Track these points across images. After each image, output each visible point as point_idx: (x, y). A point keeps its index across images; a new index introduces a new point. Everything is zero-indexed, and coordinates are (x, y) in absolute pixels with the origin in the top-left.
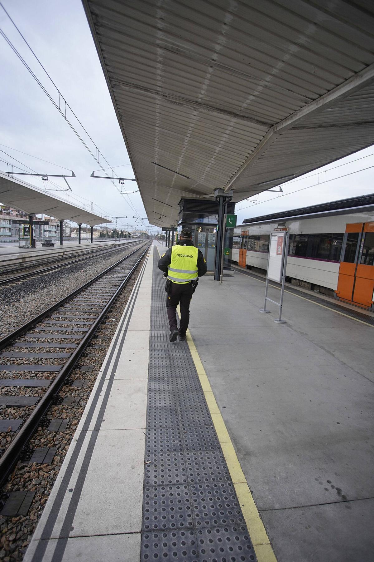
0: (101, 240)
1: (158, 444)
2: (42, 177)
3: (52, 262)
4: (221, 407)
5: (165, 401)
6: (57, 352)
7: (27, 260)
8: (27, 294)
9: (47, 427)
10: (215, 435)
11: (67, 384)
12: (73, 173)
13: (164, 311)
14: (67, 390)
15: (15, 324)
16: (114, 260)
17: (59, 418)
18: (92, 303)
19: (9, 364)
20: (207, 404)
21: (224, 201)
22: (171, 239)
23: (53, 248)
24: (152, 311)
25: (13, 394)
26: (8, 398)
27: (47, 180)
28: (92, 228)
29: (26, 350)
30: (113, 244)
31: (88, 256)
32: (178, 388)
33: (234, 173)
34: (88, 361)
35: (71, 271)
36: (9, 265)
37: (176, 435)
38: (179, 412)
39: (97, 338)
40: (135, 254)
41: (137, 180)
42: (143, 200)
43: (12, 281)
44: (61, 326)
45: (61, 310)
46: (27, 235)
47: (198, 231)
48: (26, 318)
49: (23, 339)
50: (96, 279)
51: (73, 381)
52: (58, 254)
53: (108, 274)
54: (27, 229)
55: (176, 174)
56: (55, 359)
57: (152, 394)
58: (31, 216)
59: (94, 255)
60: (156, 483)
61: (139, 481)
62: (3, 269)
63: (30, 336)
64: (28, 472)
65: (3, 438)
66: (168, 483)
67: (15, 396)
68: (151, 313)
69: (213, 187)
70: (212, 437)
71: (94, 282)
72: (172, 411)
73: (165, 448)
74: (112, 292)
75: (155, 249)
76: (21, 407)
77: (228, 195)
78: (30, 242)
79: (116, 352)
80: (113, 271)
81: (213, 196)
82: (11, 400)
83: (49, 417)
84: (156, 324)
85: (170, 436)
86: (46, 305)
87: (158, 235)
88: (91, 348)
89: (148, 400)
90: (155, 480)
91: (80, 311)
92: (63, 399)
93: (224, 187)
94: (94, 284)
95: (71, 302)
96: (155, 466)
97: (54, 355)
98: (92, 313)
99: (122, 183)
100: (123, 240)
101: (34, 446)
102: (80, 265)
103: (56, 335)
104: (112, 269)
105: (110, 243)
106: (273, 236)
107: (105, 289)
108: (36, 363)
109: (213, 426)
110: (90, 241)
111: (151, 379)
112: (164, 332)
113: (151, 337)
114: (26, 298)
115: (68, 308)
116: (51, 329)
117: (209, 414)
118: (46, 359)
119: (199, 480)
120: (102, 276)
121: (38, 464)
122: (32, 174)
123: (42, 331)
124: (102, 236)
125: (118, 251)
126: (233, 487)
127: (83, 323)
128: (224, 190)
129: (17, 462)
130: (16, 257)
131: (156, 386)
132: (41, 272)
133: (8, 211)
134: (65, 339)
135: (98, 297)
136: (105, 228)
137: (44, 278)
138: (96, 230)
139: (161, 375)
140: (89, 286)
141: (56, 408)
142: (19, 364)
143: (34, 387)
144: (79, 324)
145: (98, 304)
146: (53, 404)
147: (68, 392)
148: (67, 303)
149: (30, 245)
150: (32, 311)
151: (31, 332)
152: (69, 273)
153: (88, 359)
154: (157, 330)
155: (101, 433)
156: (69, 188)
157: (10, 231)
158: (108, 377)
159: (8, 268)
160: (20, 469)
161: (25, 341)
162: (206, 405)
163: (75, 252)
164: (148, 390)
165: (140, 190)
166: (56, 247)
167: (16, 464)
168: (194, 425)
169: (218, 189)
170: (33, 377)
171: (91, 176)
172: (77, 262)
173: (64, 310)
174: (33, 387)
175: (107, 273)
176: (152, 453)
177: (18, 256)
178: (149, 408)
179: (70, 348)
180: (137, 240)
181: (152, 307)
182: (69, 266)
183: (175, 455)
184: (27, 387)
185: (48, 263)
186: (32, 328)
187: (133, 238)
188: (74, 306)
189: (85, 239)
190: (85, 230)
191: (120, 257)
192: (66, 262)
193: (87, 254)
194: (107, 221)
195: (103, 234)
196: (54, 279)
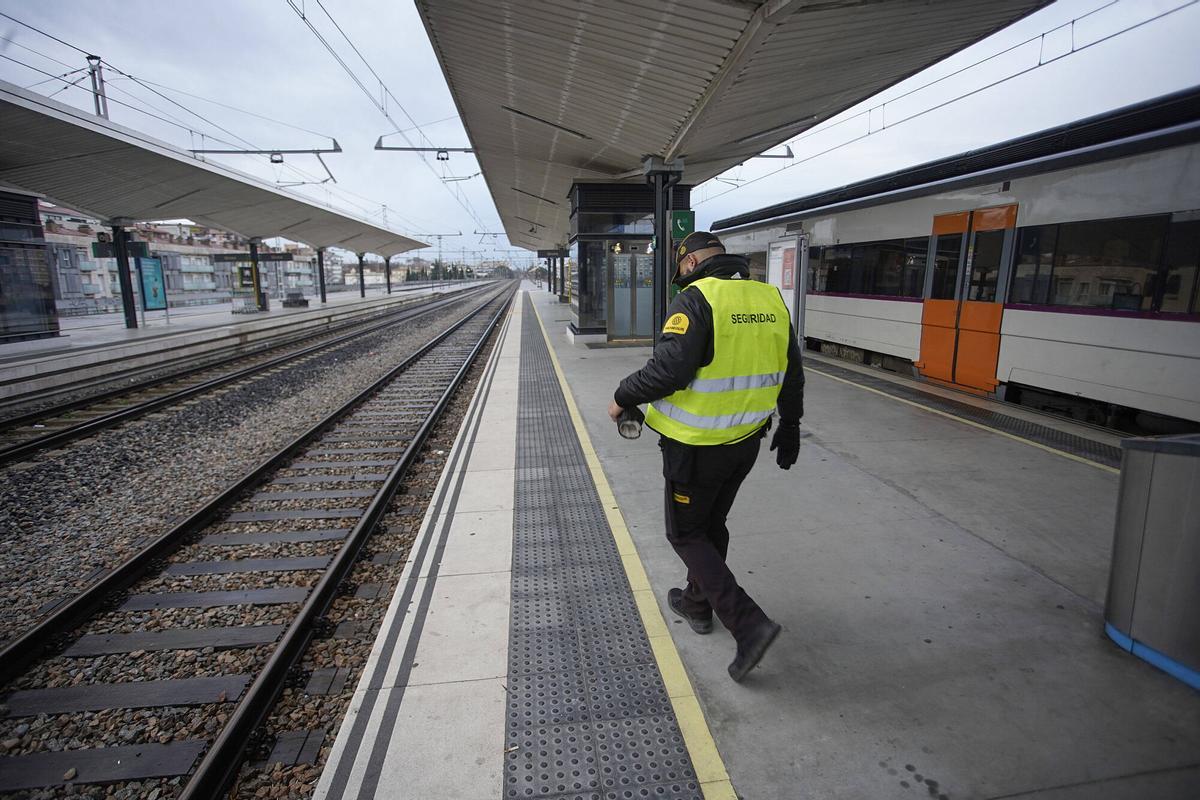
0: (410, 287)
1: (534, 708)
2: (269, 155)
3: (307, 339)
4: (672, 622)
5: (550, 615)
6: (320, 529)
7: (250, 338)
8: (253, 409)
9: (304, 687)
10: (658, 683)
11: (345, 593)
12: (335, 143)
13: (546, 426)
14: (345, 607)
15: (229, 474)
16: (439, 327)
17: (329, 665)
18: (393, 421)
19: (218, 559)
20: (639, 616)
21: (665, 182)
22: (559, 276)
23: (305, 309)
24: (519, 427)
25: (229, 623)
26: (218, 631)
27: (281, 161)
28: (387, 261)
29: (254, 528)
30: (433, 294)
31: (383, 322)
32: (576, 587)
33: (683, 119)
34: (388, 543)
35: (347, 356)
36: (213, 351)
37: (573, 687)
38: (580, 638)
39: (406, 493)
40: (483, 312)
41: (476, 149)
43: (221, 385)
44: (327, 473)
45: (328, 440)
46: (248, 286)
47: (613, 251)
48: (253, 461)
49: (248, 504)
50: (402, 370)
51: (356, 588)
52: (317, 323)
53: (427, 357)
54: (247, 273)
55: (558, 130)
56: (317, 542)
57: (522, 602)
58: (253, 242)
59: (396, 318)
60: (530, 791)
61: (494, 791)
62: (202, 361)
63: (262, 499)
64: (266, 784)
65: (209, 715)
66: (557, 790)
67: (232, 625)
68: (518, 432)
69: (639, 153)
70: (653, 687)
71: (396, 376)
72: (565, 636)
73: (549, 716)
74: (436, 394)
75: (527, 298)
76: (246, 649)
77: (673, 169)
78: (255, 300)
79: (442, 518)
80: (437, 349)
81: (640, 173)
82: (224, 636)
83: (306, 667)
84: (528, 454)
85: (561, 689)
86: (295, 430)
87: (532, 267)
88: (393, 514)
89: (511, 615)
90: (529, 785)
91: (369, 438)
92: (335, 627)
93: (663, 150)
94: (397, 379)
95: (349, 421)
96: (529, 755)
97: (315, 535)
98: (394, 442)
99: (443, 159)
100: (457, 283)
101: (276, 730)
102: (366, 341)
103: (317, 493)
104: (434, 346)
105: (430, 292)
106: (774, 249)
107: (420, 389)
108: (276, 554)
109: (655, 662)
110: (386, 289)
111: (517, 570)
112: (546, 469)
113: (517, 482)
114: (252, 419)
115: (343, 434)
116: (306, 481)
117: (645, 638)
118: (297, 545)
119: (626, 781)
120: (412, 362)
121: (286, 766)
122: (247, 152)
123: (287, 485)
124: (411, 278)
125: (448, 308)
126: (700, 791)
127: (376, 463)
128: (664, 158)
129: (241, 765)
130: (227, 334)
131: (529, 584)
132: (283, 363)
133: (206, 237)
134: (336, 499)
135: (405, 407)
136: (417, 260)
137: (290, 373)
138: (397, 266)
139: (541, 562)
140: (386, 385)
141: (322, 645)
142: (239, 559)
143: (275, 605)
144: (367, 467)
145: (406, 421)
146: (314, 638)
147: (347, 610)
148: (340, 423)
149: (255, 307)
150: (264, 444)
151: (265, 489)
152: (343, 360)
153: (388, 539)
154: (531, 467)
155: (408, 692)
156: (328, 177)
157: (213, 280)
158: (424, 572)
159: (211, 358)
160: (248, 780)
161: (252, 508)
162: (638, 619)
163: (354, 314)
164: (512, 594)
165: (484, 172)
166: (312, 306)
167: (239, 769)
168: (613, 663)
169: (650, 156)
170: (270, 583)
171: (376, 148)
172: (359, 335)
173: (333, 439)
174: (270, 605)
175: (424, 355)
176: (522, 729)
177: (231, 330)
178: (515, 633)
179: (349, 518)
180: (486, 282)
181: (519, 419)
182: (342, 345)
183: (572, 729)
184: (258, 606)
185: (297, 342)
186: (267, 481)
187: (478, 277)
188: (354, 429)
189: (374, 286)
190: (373, 267)
191: (452, 320)
192: (335, 337)
193: (380, 317)
194: (418, 245)
195: (414, 274)
196: (310, 375)
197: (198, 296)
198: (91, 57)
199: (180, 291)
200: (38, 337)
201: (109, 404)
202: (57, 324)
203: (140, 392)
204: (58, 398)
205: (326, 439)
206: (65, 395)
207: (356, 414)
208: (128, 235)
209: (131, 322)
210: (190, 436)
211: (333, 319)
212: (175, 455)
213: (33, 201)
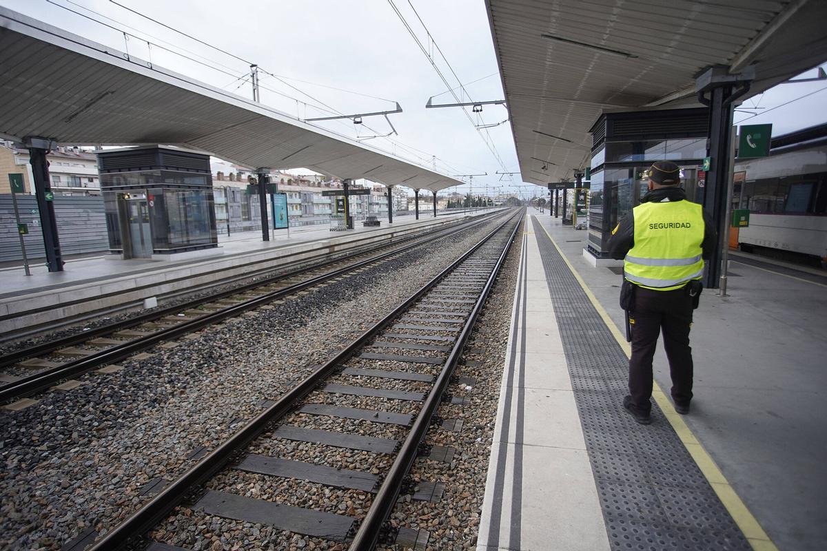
0: (449, 212)
2: (353, 118)
3: (377, 249)
7: (336, 248)
8: (321, 310)
12: (398, 105)
16: (468, 242)
18: (426, 337)
21: (726, 96)
22: (554, 204)
23: (377, 228)
27: (361, 122)
28: (435, 194)
30: (466, 217)
31: (428, 238)
35: (399, 264)
36: (310, 258)
40: (502, 230)
42: (515, 138)
46: (341, 212)
48: (296, 377)
52: (383, 238)
53: (459, 269)
54: (341, 203)
55: (598, 54)
58: (346, 182)
62: (302, 265)
75: (536, 224)
77: (739, 78)
78: (345, 222)
80: (468, 262)
86: (342, 340)
87: (534, 199)
91: (401, 358)
94: (434, 290)
98: (425, 365)
99: (478, 111)
100: (481, 209)
102: (415, 253)
104: (466, 259)
105: (463, 215)
107: (452, 301)
110: (433, 214)
114: (317, 321)
115: (380, 349)
120: (448, 273)
123: (314, 415)
124: (450, 206)
125: (475, 227)
128: (729, 67)
130: (321, 246)
132: (354, 269)
135: (438, 320)
136: (455, 194)
137: (356, 278)
138: (441, 198)
140: (425, 295)
144: (393, 400)
145: (437, 338)
149: (345, 226)
151: (290, 420)
152: (396, 269)
157: (330, 208)
159: (309, 263)
161: (269, 449)
163: (409, 232)
165: (511, 118)
166: (383, 225)
169: (712, 67)
171: (427, 106)
172: (411, 248)
175: (457, 266)
177: (323, 244)
180: (502, 209)
182: (398, 256)
185: (367, 252)
186: (297, 408)
187: (496, 205)
188: (390, 344)
189: (425, 212)
190: (426, 199)
191: (477, 237)
192: (395, 249)
193: (428, 234)
194: (456, 183)
195: (452, 203)
196: (370, 281)
197: (321, 218)
198: (253, 66)
199: (312, 215)
200: (204, 247)
201: (232, 299)
202: (216, 238)
203: (253, 290)
204: (204, 292)
205: (364, 355)
206: (209, 290)
207: (395, 326)
208: (267, 179)
209: (266, 237)
210: (267, 335)
211: (395, 235)
212: (249, 353)
213: (207, 158)
